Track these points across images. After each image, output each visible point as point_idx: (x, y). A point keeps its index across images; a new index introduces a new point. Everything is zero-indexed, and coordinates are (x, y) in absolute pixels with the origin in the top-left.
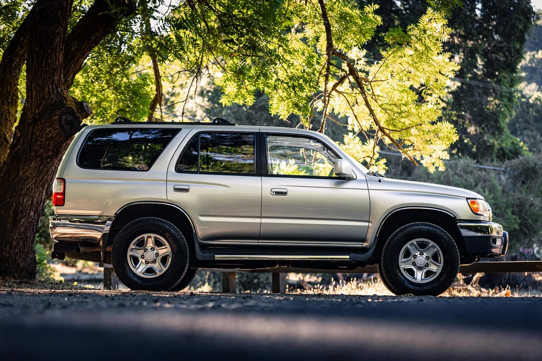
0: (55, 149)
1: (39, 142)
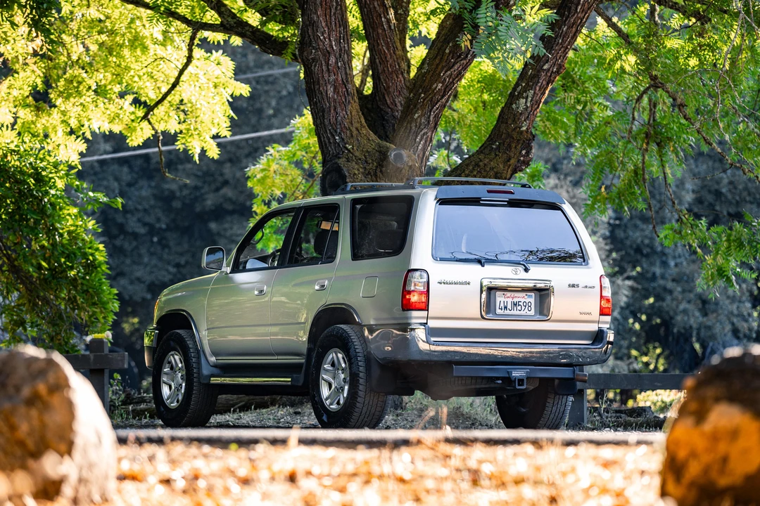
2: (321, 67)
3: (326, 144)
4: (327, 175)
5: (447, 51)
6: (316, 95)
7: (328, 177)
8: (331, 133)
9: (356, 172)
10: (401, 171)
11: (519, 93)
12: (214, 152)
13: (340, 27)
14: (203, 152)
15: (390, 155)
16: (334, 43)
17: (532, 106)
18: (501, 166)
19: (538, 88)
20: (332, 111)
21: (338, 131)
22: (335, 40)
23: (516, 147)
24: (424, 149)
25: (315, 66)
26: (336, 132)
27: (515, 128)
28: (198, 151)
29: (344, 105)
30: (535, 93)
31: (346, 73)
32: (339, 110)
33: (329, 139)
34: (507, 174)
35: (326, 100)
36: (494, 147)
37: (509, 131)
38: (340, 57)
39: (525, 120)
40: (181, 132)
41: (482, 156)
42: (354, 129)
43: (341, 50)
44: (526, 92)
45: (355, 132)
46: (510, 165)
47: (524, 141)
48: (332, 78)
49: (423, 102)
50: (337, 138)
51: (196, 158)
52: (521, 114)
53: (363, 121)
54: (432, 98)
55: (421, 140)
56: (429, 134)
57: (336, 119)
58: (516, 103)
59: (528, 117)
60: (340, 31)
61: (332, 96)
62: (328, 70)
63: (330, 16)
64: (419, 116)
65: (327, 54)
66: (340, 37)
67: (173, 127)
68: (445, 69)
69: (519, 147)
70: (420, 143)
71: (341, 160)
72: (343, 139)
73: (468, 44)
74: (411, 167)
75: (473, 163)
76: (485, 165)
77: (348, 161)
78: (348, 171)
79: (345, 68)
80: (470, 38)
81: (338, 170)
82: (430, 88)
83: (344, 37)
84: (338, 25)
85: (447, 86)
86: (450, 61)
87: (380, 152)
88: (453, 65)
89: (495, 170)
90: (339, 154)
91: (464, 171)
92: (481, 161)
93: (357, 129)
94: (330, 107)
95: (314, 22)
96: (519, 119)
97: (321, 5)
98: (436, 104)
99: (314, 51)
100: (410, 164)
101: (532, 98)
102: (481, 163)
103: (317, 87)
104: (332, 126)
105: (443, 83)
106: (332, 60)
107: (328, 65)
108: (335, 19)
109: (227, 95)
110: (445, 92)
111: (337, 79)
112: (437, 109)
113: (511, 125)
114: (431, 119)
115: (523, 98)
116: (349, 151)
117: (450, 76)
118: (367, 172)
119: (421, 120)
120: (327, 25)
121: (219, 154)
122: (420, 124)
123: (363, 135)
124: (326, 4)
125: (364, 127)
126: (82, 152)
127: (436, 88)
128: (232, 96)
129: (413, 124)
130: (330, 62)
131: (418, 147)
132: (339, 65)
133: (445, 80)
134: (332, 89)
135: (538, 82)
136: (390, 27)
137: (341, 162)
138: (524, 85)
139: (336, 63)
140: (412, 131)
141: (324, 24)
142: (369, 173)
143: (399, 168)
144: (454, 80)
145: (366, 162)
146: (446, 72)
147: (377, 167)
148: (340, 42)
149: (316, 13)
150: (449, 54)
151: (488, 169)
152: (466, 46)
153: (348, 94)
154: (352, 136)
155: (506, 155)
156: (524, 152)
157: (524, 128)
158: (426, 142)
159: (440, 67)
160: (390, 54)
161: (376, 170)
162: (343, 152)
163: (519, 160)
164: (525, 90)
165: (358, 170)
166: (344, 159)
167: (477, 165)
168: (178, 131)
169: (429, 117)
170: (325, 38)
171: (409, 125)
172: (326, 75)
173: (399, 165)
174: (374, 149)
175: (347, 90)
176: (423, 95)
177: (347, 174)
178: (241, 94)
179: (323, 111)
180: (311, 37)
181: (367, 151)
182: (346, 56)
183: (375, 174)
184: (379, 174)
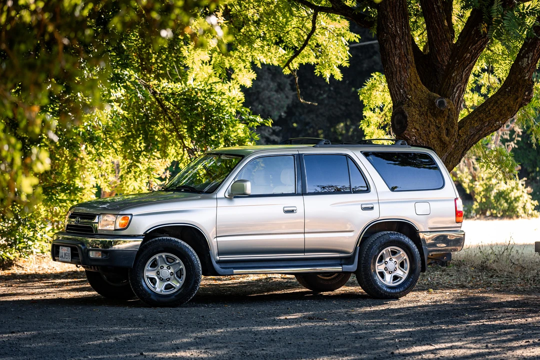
2: (391, 45)
3: (394, 95)
4: (395, 115)
5: (473, 33)
6: (387, 63)
7: (396, 117)
8: (397, 88)
9: (414, 114)
10: (443, 112)
11: (523, 54)
12: (339, 76)
13: (402, 19)
14: (332, 76)
15: (436, 102)
16: (398, 29)
17: (532, 63)
18: (512, 103)
19: (535, 51)
20: (398, 74)
21: (402, 86)
22: (399, 28)
23: (521, 90)
24: (459, 96)
25: (387, 44)
26: (401, 87)
27: (521, 78)
28: (329, 76)
29: (405, 70)
30: (533, 54)
31: (407, 49)
32: (402, 73)
33: (396, 92)
34: (516, 108)
35: (394, 66)
36: (507, 90)
37: (517, 79)
38: (403, 38)
39: (527, 72)
40: (318, 64)
41: (499, 97)
42: (412, 85)
43: (403, 34)
44: (527, 54)
45: (413, 87)
46: (518, 102)
47: (527, 86)
48: (398, 52)
49: (458, 66)
50: (401, 91)
51: (328, 80)
52: (525, 68)
53: (419, 79)
54: (464, 63)
55: (457, 91)
56: (462, 86)
57: (401, 79)
58: (521, 61)
59: (529, 70)
60: (402, 21)
61: (398, 64)
62: (395, 47)
63: (396, 12)
64: (455, 75)
65: (394, 37)
66: (402, 25)
67: (312, 60)
68: (472, 44)
69: (523, 90)
70: (456, 92)
71: (404, 106)
72: (405, 92)
73: (485, 30)
74: (449, 109)
75: (493, 101)
76: (501, 102)
77: (409, 106)
78: (408, 113)
79: (406, 45)
80: (486, 26)
81: (402, 113)
82: (462, 57)
83: (405, 25)
84: (401, 18)
85: (473, 55)
86: (475, 39)
87: (430, 100)
88: (477, 42)
89: (508, 105)
90: (403, 101)
91: (488, 106)
92: (499, 100)
93: (414, 85)
94: (396, 71)
95: (385, 16)
96: (523, 71)
97: (390, 5)
98: (467, 67)
99: (385, 35)
100: (449, 108)
101: (532, 58)
102: (499, 102)
103: (388, 58)
104: (398, 83)
105: (470, 53)
106: (398, 40)
107: (394, 43)
108: (399, 14)
109: (345, 41)
110: (472, 59)
111: (401, 52)
112: (467, 70)
113: (518, 75)
114: (463, 77)
115: (526, 58)
116: (409, 99)
117: (475, 49)
118: (421, 113)
119: (456, 78)
120: (393, 18)
121: (342, 78)
122: (456, 80)
123: (418, 89)
124: (392, 4)
125: (419, 83)
126: (253, 79)
127: (466, 56)
128: (348, 41)
129: (452, 80)
130: (396, 42)
131: (455, 95)
132: (402, 43)
133: (472, 51)
134: (398, 59)
135: (536, 47)
136: (439, 11)
137: (404, 107)
138: (526, 49)
139: (400, 42)
140: (451, 85)
141: (391, 17)
142: (423, 114)
143: (442, 110)
144: (477, 51)
145: (421, 106)
146: (472, 46)
147: (427, 110)
148: (403, 29)
149: (386, 10)
150: (474, 34)
151: (503, 105)
152: (484, 31)
153: (408, 62)
154: (411, 89)
155: (515, 96)
156: (527, 93)
157: (527, 78)
158: (460, 91)
159: (468, 43)
160: (440, 29)
161: (427, 111)
162: (406, 100)
163: (523, 99)
164: (527, 52)
165: (415, 112)
166: (406, 105)
167: (496, 102)
168: (316, 63)
169: (462, 76)
170: (392, 26)
171: (449, 81)
172: (394, 51)
173: (442, 109)
174: (425, 98)
175: (408, 60)
176: (457, 61)
177: (407, 115)
178: (354, 40)
179: (392, 73)
180: (384, 25)
181: (421, 100)
182: (406, 37)
183: (427, 114)
184: (429, 114)
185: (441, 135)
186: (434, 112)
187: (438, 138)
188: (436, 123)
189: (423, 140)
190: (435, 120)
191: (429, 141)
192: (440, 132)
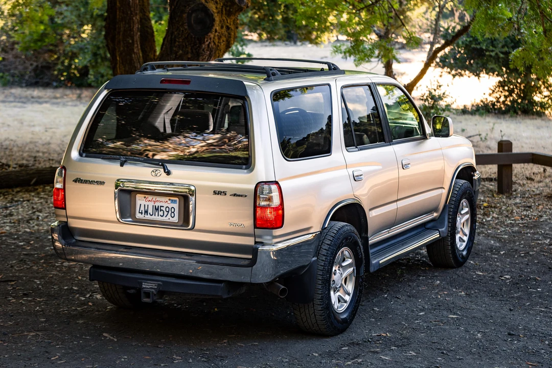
0: (194, 51)
1: (177, 43)
78: (211, 9)
143: (241, 8)
183: (222, 13)
184: (224, 12)
185: (230, 37)
186: (229, 10)
187: (227, 41)
188: (228, 23)
189: (215, 44)
190: (227, 20)
191: (219, 45)
192: (229, 34)
